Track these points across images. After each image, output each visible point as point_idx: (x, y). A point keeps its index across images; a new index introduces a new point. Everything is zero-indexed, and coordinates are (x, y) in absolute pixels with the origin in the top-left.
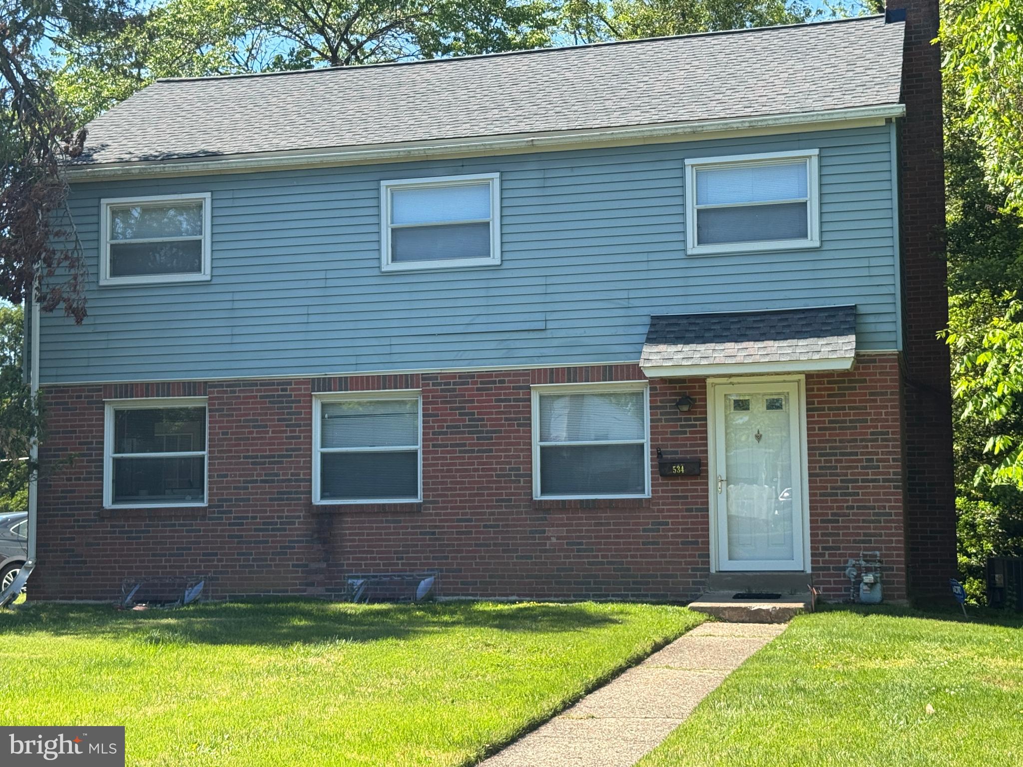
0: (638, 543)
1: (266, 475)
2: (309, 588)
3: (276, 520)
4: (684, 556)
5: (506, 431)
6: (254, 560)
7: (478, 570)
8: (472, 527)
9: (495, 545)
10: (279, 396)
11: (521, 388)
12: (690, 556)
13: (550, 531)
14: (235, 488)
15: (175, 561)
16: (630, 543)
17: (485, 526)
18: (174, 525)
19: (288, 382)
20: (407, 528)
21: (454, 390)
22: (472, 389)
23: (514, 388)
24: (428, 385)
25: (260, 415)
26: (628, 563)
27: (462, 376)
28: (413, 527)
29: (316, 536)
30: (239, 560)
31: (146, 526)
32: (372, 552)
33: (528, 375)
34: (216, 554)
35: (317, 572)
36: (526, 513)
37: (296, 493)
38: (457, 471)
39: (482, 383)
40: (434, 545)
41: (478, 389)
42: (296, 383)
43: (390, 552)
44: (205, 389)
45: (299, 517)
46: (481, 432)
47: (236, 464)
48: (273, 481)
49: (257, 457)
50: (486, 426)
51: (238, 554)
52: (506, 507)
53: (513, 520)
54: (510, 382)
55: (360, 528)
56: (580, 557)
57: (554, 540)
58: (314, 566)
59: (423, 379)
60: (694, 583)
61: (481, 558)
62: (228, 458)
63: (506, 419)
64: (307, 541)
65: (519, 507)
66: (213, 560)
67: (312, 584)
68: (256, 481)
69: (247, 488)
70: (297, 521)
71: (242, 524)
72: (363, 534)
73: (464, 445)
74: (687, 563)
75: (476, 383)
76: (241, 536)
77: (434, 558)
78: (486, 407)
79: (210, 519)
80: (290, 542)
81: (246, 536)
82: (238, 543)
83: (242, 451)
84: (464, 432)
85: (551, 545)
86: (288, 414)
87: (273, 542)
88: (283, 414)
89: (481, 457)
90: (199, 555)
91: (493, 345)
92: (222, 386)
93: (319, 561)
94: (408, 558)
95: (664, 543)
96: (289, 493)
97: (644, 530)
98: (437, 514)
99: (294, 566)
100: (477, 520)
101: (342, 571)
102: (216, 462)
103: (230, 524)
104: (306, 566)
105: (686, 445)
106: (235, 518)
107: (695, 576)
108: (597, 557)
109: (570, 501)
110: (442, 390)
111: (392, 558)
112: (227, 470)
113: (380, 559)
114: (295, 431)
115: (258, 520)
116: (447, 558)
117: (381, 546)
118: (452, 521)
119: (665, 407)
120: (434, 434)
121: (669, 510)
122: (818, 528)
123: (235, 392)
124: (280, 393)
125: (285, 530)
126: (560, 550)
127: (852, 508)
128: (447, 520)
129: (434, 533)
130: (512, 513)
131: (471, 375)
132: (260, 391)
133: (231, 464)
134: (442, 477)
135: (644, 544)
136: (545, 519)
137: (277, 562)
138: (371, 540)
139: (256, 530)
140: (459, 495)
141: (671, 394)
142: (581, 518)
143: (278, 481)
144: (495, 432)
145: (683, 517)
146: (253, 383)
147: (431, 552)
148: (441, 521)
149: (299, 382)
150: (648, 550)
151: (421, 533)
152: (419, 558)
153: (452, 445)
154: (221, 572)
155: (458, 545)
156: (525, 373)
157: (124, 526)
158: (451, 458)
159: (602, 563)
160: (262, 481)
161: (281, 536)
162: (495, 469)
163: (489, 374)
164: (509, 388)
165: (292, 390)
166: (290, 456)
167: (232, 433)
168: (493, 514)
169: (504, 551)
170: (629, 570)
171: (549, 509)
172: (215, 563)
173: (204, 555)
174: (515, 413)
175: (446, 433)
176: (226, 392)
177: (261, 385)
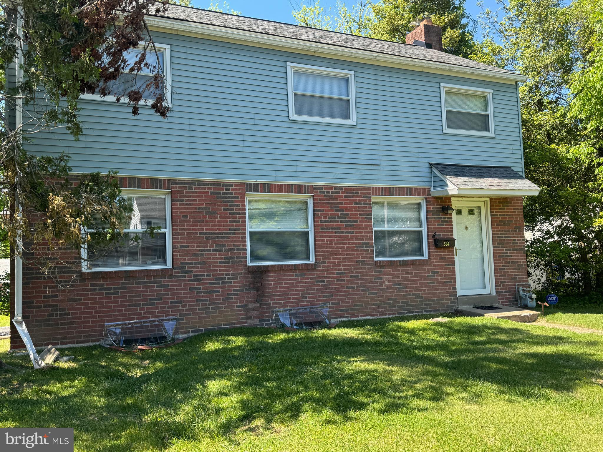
0: (425, 283)
1: (216, 246)
2: (249, 321)
3: (224, 276)
4: (446, 289)
5: (360, 221)
6: (209, 304)
7: (349, 302)
8: (344, 277)
9: (357, 287)
10: (224, 193)
11: (367, 197)
12: (449, 289)
13: (385, 278)
14: (194, 255)
15: (147, 309)
16: (422, 283)
17: (352, 276)
18: (147, 282)
19: (230, 184)
20: (308, 279)
21: (332, 196)
22: (342, 196)
23: (363, 197)
24: (317, 192)
25: (210, 205)
26: (422, 294)
27: (336, 188)
28: (312, 278)
29: (252, 286)
30: (199, 305)
31: (122, 284)
32: (288, 295)
33: (370, 190)
34: (181, 302)
35: (254, 309)
36: (372, 268)
37: (238, 258)
38: (335, 244)
39: (347, 193)
40: (324, 289)
41: (345, 196)
42: (236, 186)
43: (298, 294)
44: (169, 184)
45: (240, 274)
46: (347, 221)
47: (194, 238)
48: (222, 250)
49: (209, 234)
50: (349, 218)
51: (198, 301)
52: (362, 265)
53: (366, 272)
54: (361, 193)
55: (280, 280)
56: (400, 292)
57: (387, 283)
58: (251, 306)
59: (315, 188)
60: (451, 303)
61: (350, 295)
62: (188, 234)
63: (360, 215)
64: (246, 290)
65: (368, 264)
66: (179, 306)
67: (250, 318)
68: (210, 250)
69: (203, 255)
70: (239, 276)
71: (200, 280)
72: (282, 284)
73: (338, 229)
74: (448, 293)
75: (343, 193)
76: (200, 288)
77: (325, 296)
78: (349, 207)
79: (175, 277)
80: (235, 290)
81: (204, 288)
82: (197, 293)
83: (199, 229)
84: (338, 221)
85: (386, 286)
86: (231, 205)
87: (222, 291)
88: (227, 205)
89: (348, 236)
90: (167, 303)
91: (353, 171)
92: (182, 183)
93: (255, 302)
94: (309, 297)
95: (437, 283)
96: (233, 258)
97: (428, 276)
98: (325, 270)
99: (238, 306)
100: (347, 273)
101: (269, 308)
102: (179, 236)
103: (191, 280)
104: (246, 306)
105: (444, 232)
106: (195, 276)
107: (451, 299)
108: (407, 291)
109: (394, 261)
110: (325, 196)
111: (300, 298)
112: (187, 242)
113: (293, 299)
114: (235, 217)
115: (212, 277)
116: (331, 296)
117: (293, 291)
118: (333, 274)
119: (434, 211)
120: (321, 222)
121: (439, 265)
122: (498, 273)
123: (192, 188)
124: (225, 191)
125: (231, 283)
126: (390, 289)
127: (509, 262)
128: (330, 274)
129: (324, 282)
130: (365, 269)
131: (341, 188)
132: (210, 189)
133: (190, 238)
134: (327, 248)
135: (428, 283)
136: (381, 271)
137: (226, 305)
138: (288, 287)
139: (210, 284)
140: (337, 258)
141: (437, 205)
142: (399, 271)
143: (225, 250)
144: (355, 221)
145: (445, 269)
146: (206, 183)
147: (323, 293)
148: (327, 274)
149: (237, 185)
150: (430, 286)
151: (317, 282)
152: (316, 297)
153: (332, 229)
154: (185, 315)
155: (338, 288)
156: (369, 189)
157: (103, 285)
158: (332, 236)
159: (410, 295)
160: (214, 250)
161: (228, 287)
162: (355, 243)
163: (350, 188)
164: (361, 197)
165: (233, 190)
166: (233, 234)
167: (191, 217)
168: (355, 269)
169: (362, 290)
170: (422, 297)
171: (384, 266)
172: (180, 308)
173: (171, 303)
174: (364, 211)
175: (328, 221)
176: (185, 188)
177: (211, 185)
